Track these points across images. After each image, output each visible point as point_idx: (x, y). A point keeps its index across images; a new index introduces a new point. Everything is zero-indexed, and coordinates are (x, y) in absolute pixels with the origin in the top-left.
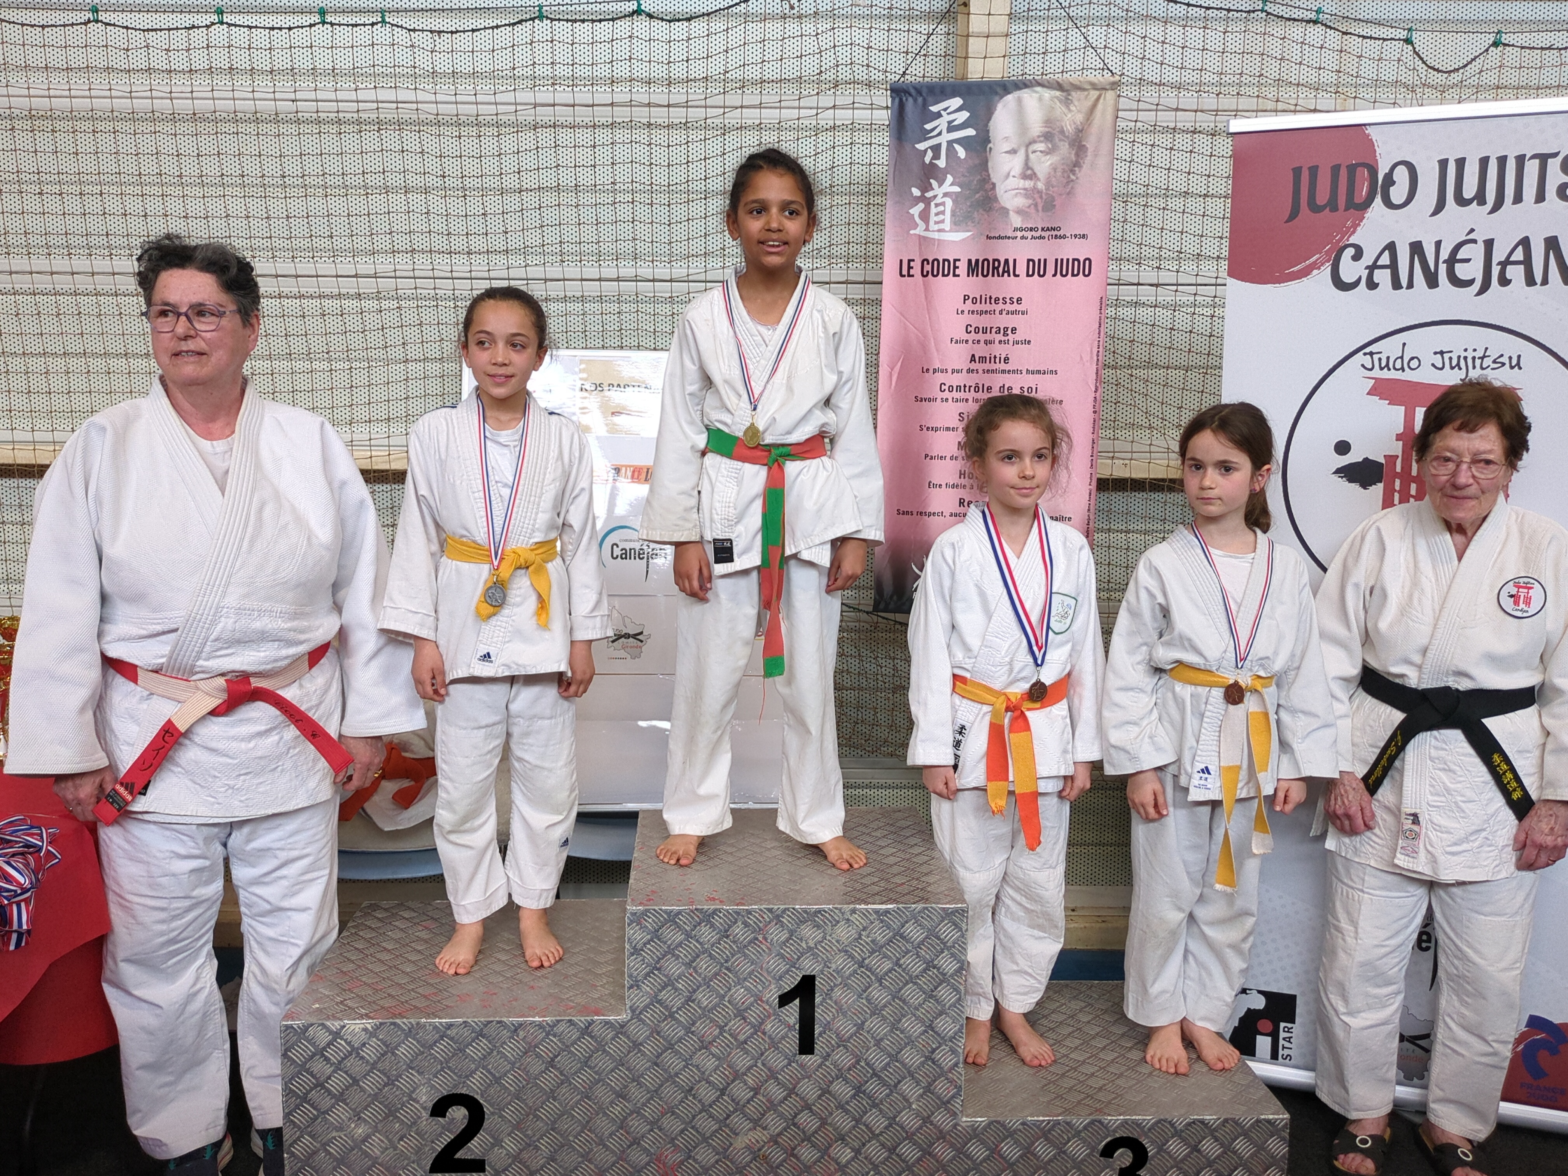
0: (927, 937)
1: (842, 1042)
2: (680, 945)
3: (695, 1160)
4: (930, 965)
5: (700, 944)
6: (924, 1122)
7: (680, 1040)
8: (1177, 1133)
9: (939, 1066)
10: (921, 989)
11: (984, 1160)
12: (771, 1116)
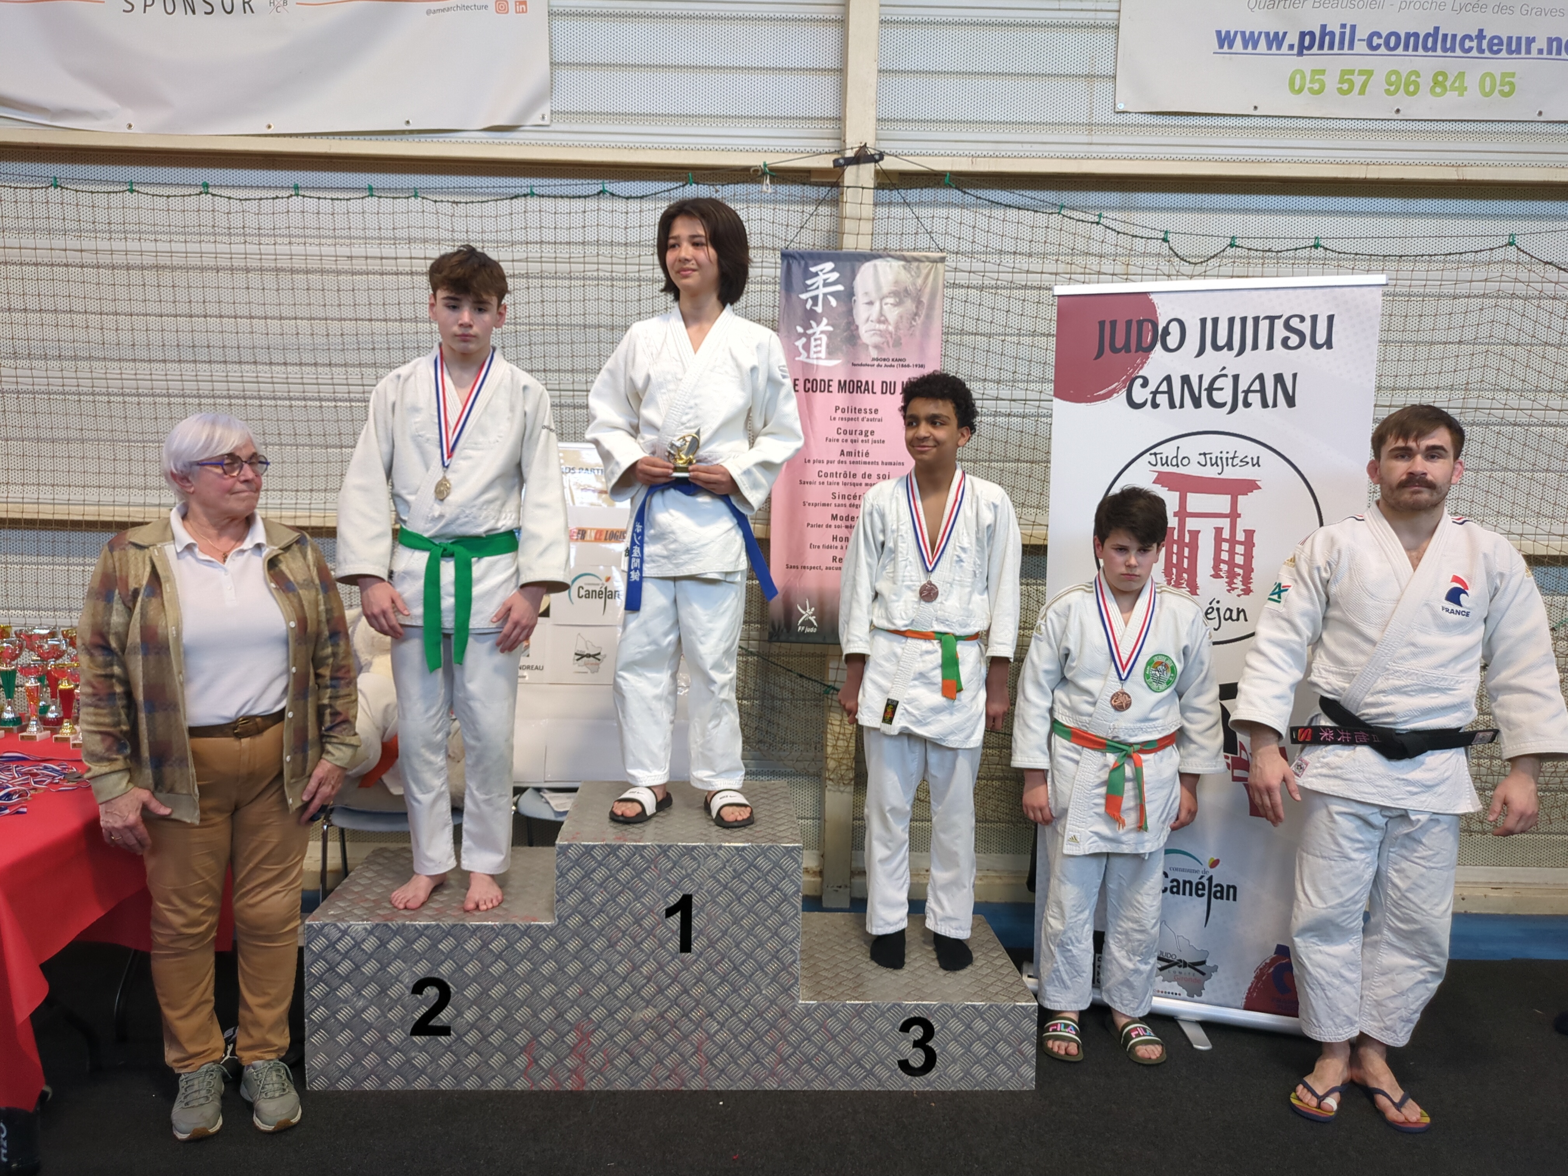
0: (773, 868)
1: (712, 944)
2: (594, 870)
3: (604, 1030)
4: (775, 888)
5: (609, 870)
6: (771, 1004)
7: (593, 940)
8: (956, 1015)
9: (782, 963)
10: (769, 905)
11: (815, 1033)
12: (660, 997)
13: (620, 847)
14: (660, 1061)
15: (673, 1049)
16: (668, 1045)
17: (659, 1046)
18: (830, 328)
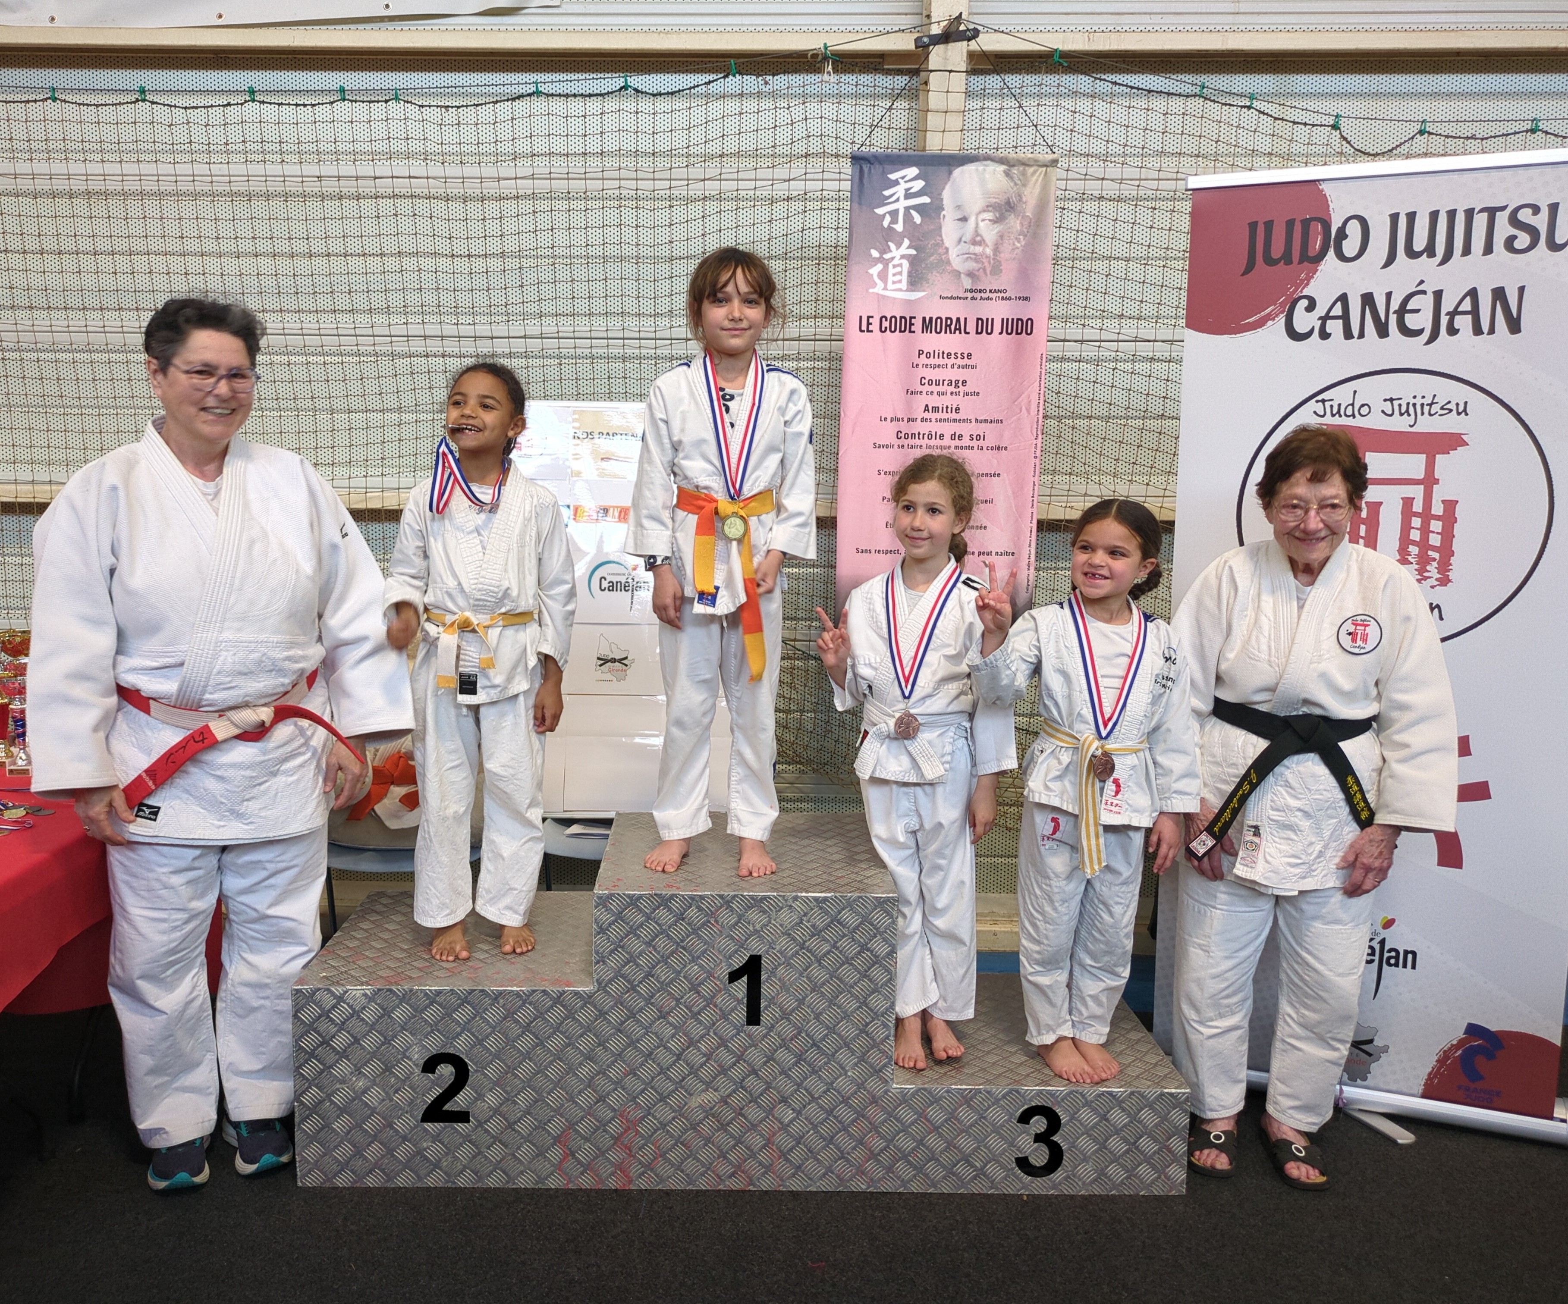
0: (861, 923)
1: (786, 1015)
2: (641, 925)
3: (654, 1117)
4: (864, 948)
5: (659, 925)
6: (859, 1088)
7: (641, 1010)
8: (1087, 1104)
9: (872, 1039)
10: (856, 969)
11: (912, 1123)
12: (721, 1079)
13: (672, 897)
14: (723, 1155)
15: (739, 1141)
16: (732, 1136)
17: (720, 1137)
18: (914, 252)
